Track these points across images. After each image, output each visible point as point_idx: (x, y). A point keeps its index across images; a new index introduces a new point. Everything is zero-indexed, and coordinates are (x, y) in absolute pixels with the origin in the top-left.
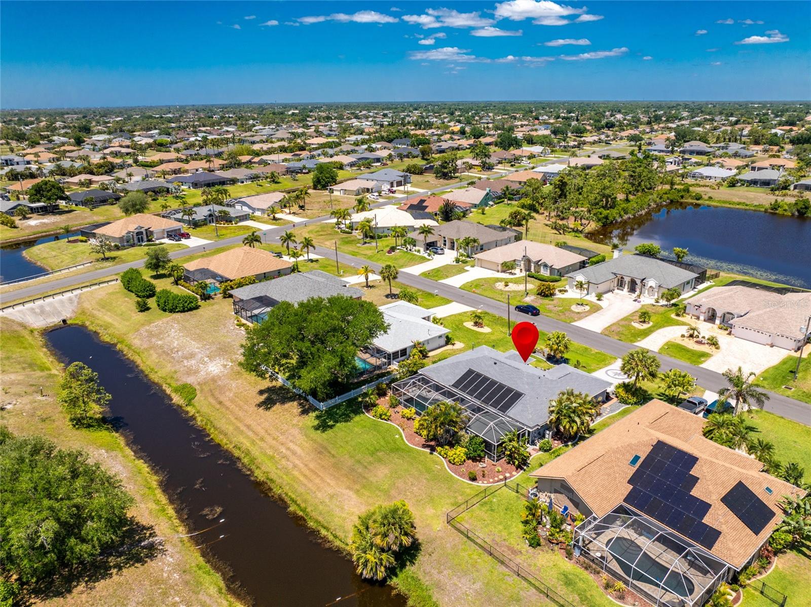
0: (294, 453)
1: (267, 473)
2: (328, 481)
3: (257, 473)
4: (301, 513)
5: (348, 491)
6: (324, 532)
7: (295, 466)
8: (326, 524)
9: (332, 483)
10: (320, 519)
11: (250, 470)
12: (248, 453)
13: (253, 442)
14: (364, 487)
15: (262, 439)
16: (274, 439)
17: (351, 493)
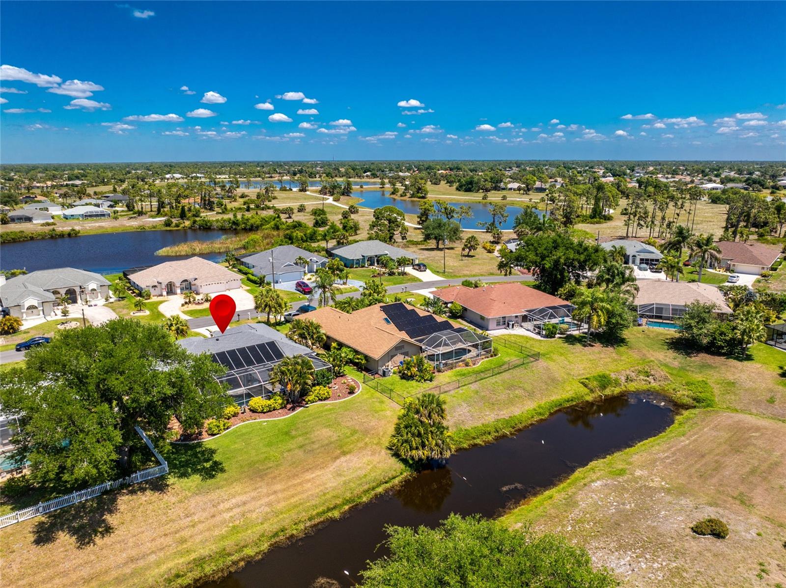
0: (245, 503)
1: (262, 535)
2: (314, 475)
3: (250, 552)
4: (346, 507)
5: (338, 461)
6: (380, 490)
7: (269, 504)
8: (374, 484)
9: (318, 473)
10: (366, 487)
11: (235, 563)
12: (200, 562)
13: (181, 554)
14: (341, 447)
15: (183, 541)
16: (193, 526)
17: (343, 459)
